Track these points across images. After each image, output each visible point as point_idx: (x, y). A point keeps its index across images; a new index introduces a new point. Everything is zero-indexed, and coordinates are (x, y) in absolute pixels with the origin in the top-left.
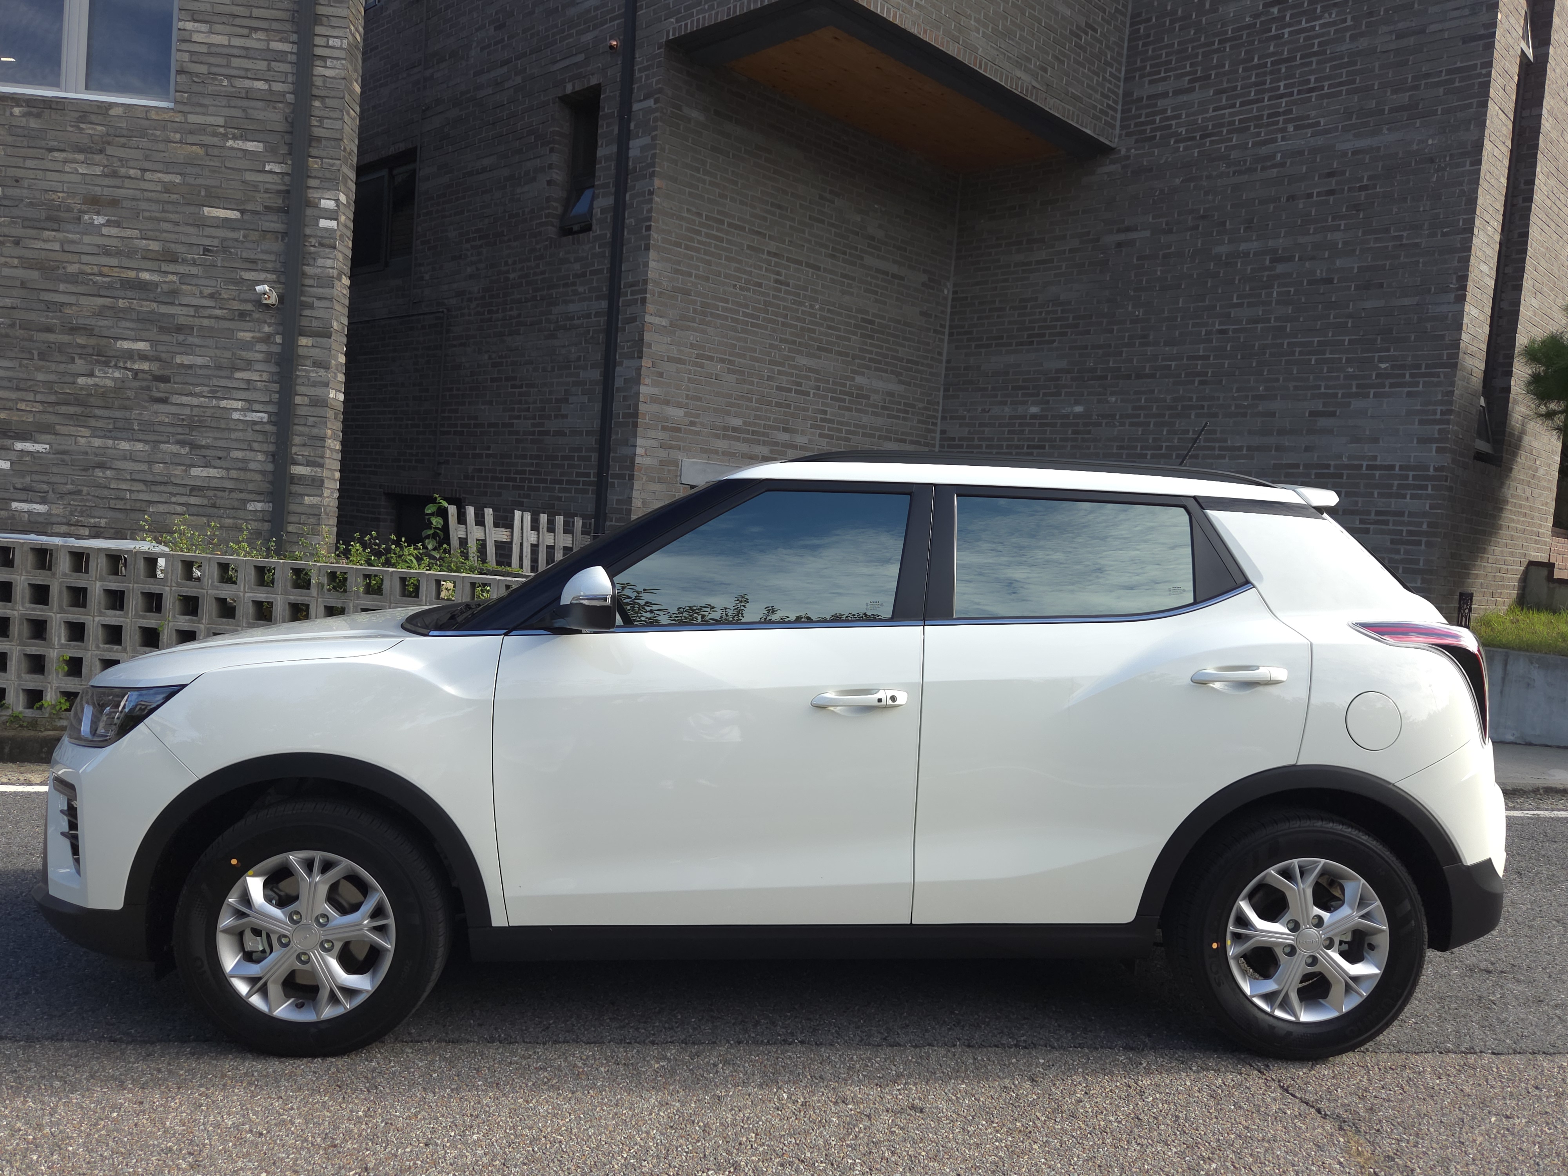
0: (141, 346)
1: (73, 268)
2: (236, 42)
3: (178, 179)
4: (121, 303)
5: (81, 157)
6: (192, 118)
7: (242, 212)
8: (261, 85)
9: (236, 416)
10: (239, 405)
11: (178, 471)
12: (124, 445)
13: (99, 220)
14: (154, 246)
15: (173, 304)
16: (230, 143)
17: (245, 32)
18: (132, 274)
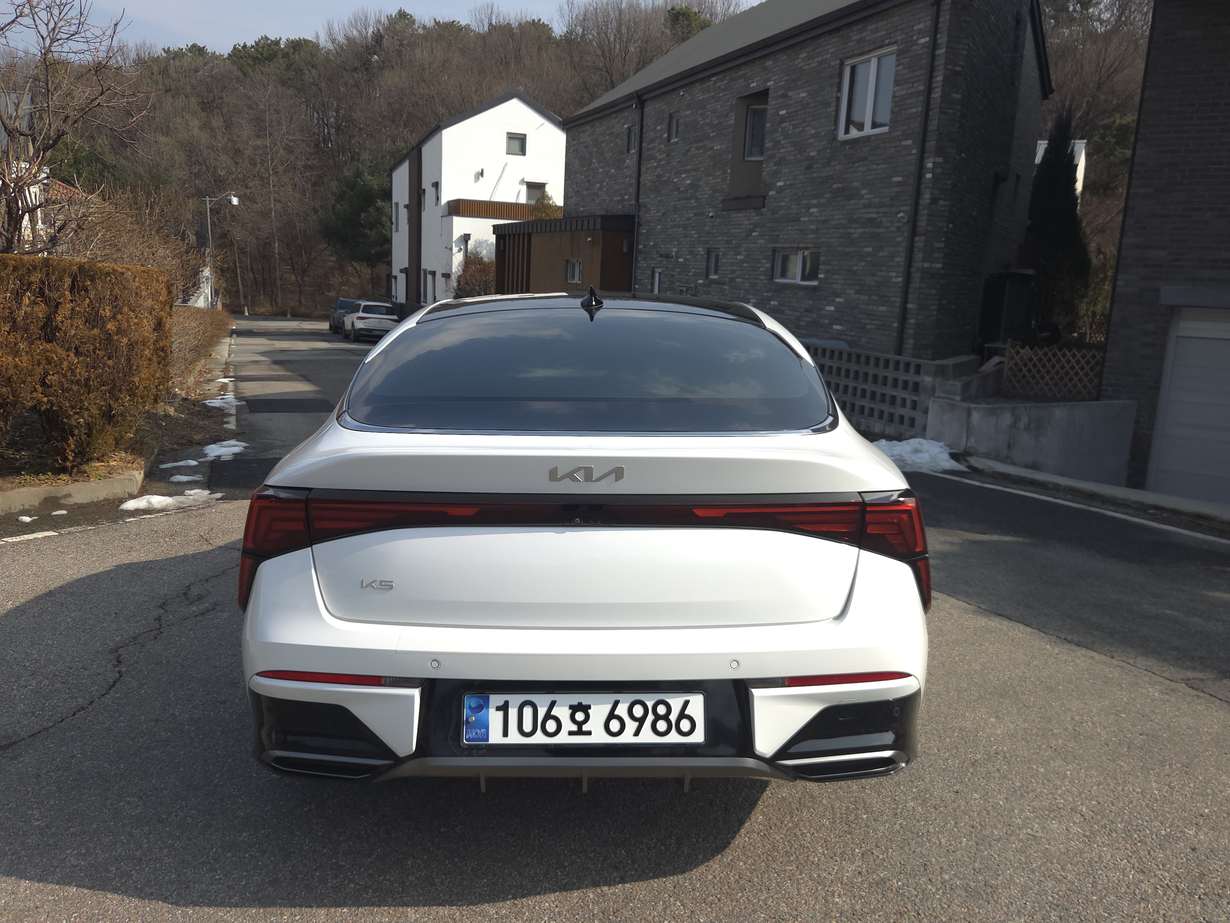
0: (870, 249)
1: (855, 216)
2: (909, 91)
3: (886, 166)
4: (867, 230)
5: (861, 163)
6: (894, 134)
7: (902, 176)
8: (914, 110)
9: (893, 280)
10: (894, 274)
11: (875, 308)
12: (862, 297)
13: (864, 192)
14: (877, 200)
15: (879, 227)
16: (904, 143)
17: (911, 85)
18: (870, 216)
